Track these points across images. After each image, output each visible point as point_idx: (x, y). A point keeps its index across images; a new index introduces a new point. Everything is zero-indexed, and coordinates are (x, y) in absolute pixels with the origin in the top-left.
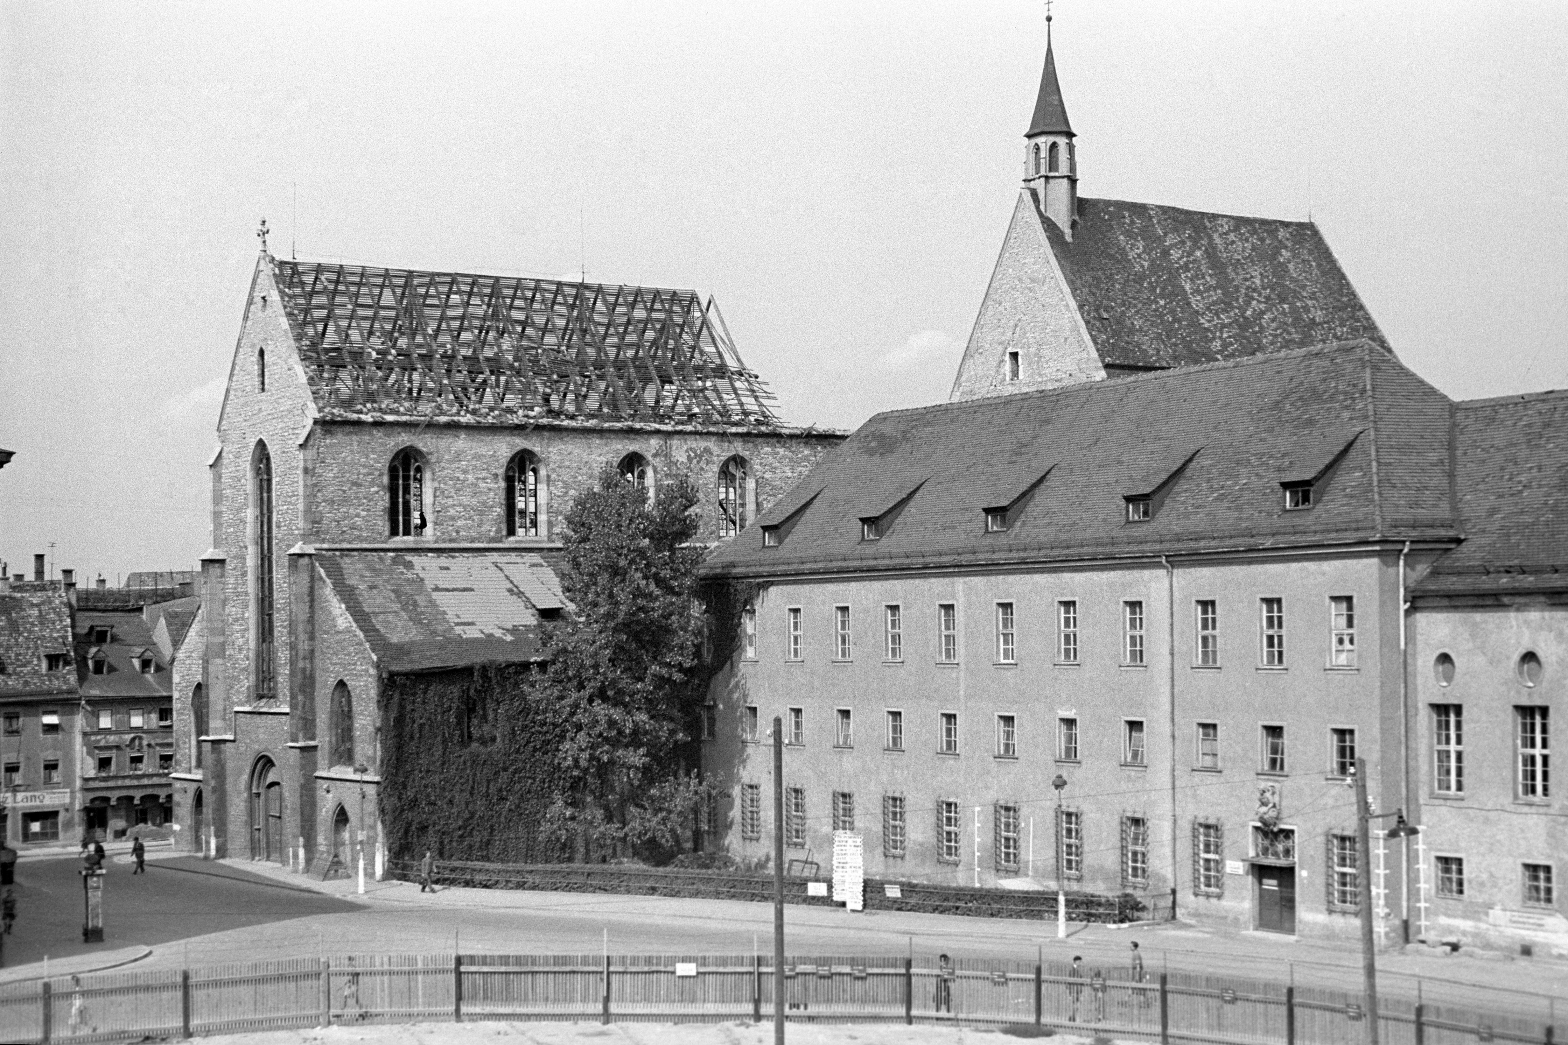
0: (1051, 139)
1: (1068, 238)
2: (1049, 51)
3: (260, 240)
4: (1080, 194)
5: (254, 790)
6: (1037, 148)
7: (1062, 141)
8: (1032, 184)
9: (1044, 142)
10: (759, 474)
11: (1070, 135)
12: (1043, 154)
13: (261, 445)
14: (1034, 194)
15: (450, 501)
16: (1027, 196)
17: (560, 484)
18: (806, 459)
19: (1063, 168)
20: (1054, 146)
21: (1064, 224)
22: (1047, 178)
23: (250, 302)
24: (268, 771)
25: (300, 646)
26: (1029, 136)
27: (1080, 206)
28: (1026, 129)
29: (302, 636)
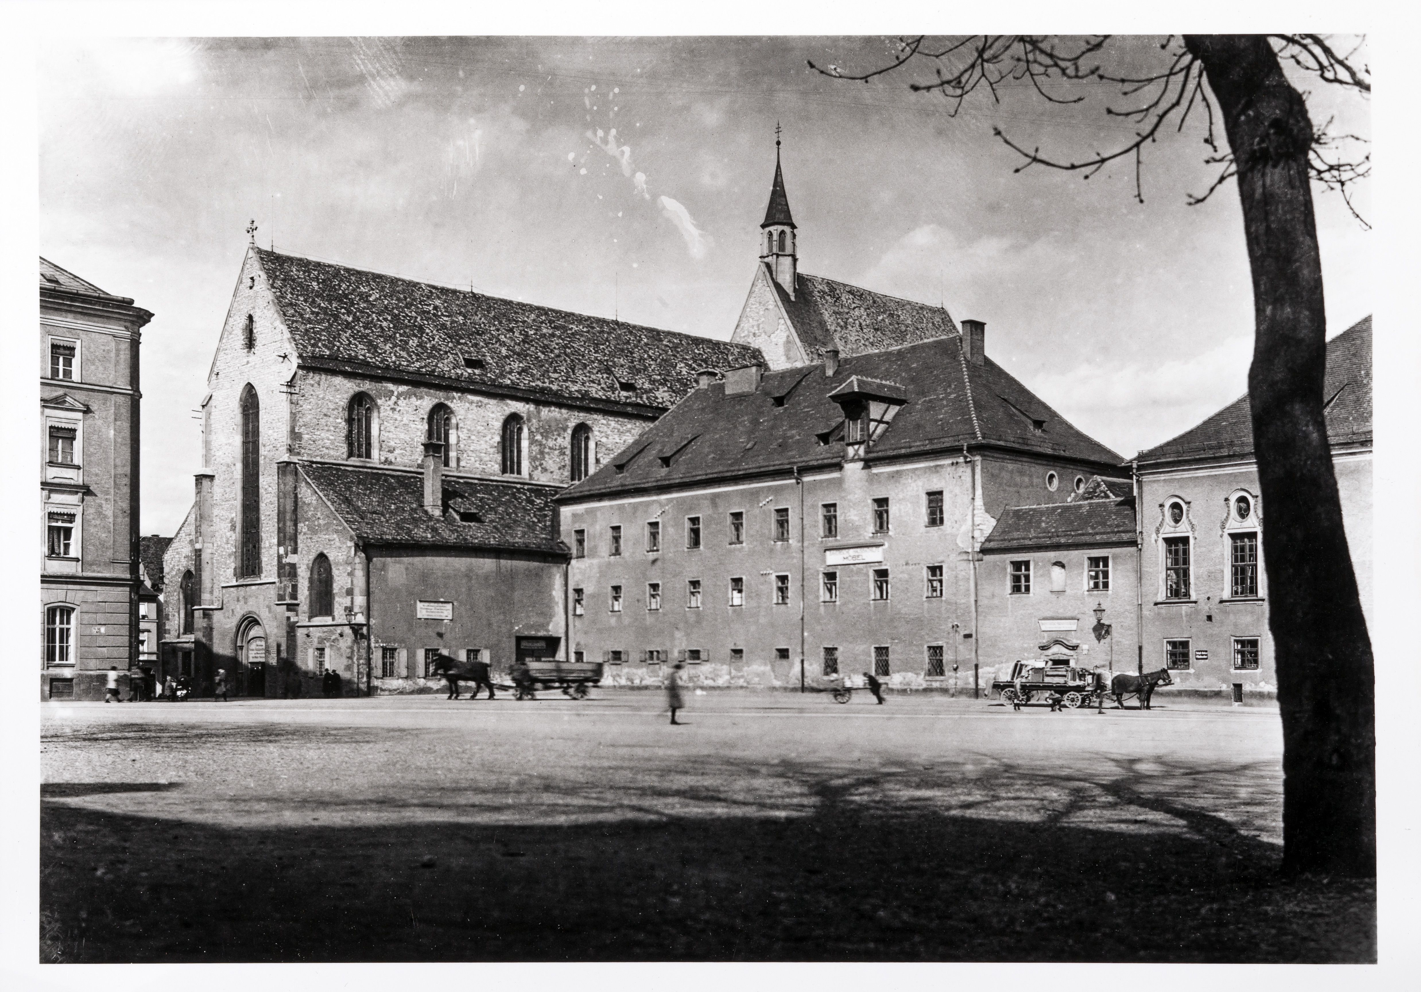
0: (780, 228)
1: (793, 299)
2: (778, 166)
3: (250, 235)
4: (798, 271)
5: (239, 644)
6: (770, 234)
7: (787, 229)
8: (766, 260)
9: (775, 229)
10: (598, 438)
11: (793, 227)
12: (775, 237)
13: (250, 388)
14: (768, 266)
15: (391, 435)
16: (764, 268)
17: (465, 431)
18: (629, 431)
19: (789, 250)
20: (783, 232)
21: (790, 290)
22: (778, 255)
23: (240, 281)
24: (250, 629)
25: (287, 529)
26: (763, 226)
27: (800, 280)
28: (762, 221)
29: (289, 523)
